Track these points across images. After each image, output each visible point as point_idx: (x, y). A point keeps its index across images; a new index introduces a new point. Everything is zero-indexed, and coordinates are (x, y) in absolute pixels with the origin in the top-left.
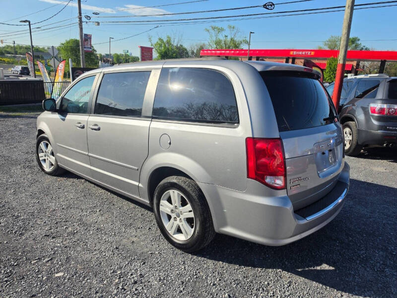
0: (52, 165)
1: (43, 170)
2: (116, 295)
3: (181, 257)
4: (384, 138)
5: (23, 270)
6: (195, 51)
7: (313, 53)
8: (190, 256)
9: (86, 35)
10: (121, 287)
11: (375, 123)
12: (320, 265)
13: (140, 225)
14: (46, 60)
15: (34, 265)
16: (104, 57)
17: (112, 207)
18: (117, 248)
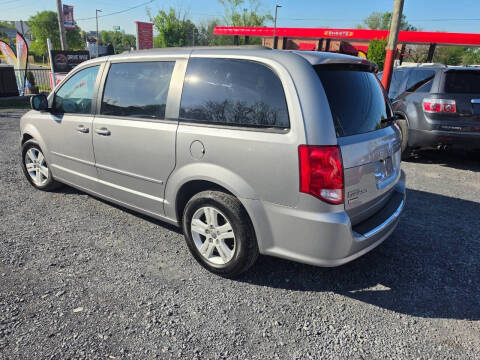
0: (45, 178)
1: (33, 184)
2: (150, 329)
3: (219, 283)
4: (439, 139)
5: (32, 306)
6: (207, 28)
7: (351, 34)
8: (229, 281)
9: (66, 7)
10: (154, 321)
11: (429, 121)
12: (375, 285)
13: (166, 249)
14: (10, 38)
15: (45, 301)
16: (88, 35)
17: (128, 228)
18: (142, 276)
